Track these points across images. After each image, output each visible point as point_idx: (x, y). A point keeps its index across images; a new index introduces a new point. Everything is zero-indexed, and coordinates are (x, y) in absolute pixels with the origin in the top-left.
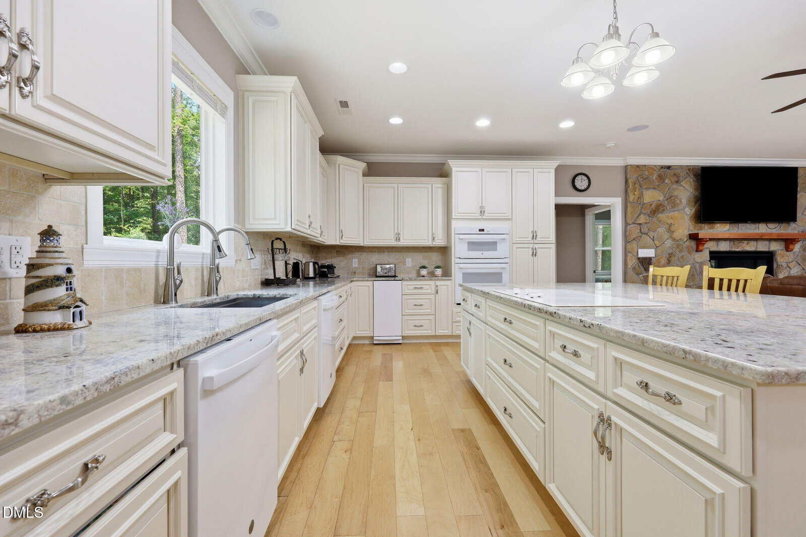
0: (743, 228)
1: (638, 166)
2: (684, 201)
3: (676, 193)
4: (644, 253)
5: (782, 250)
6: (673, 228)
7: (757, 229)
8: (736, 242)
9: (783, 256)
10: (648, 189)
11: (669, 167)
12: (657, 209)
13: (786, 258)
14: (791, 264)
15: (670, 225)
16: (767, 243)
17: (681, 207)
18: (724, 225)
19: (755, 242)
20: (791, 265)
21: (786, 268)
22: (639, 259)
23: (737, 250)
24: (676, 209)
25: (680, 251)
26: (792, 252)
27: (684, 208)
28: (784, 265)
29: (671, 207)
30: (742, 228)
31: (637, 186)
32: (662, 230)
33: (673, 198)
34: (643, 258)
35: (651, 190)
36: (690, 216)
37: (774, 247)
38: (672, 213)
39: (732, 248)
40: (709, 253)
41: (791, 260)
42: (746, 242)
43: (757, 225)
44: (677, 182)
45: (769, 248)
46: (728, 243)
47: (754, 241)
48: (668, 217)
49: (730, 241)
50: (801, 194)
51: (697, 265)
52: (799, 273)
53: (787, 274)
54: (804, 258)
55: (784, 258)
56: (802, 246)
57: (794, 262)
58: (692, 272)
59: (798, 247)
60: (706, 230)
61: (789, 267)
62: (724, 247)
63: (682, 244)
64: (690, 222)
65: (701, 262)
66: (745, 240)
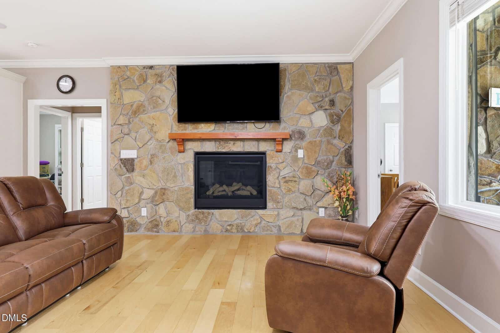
0: (230, 127)
1: (119, 67)
2: (167, 101)
3: (158, 93)
4: (127, 154)
5: (272, 150)
6: (155, 129)
7: (245, 129)
8: (222, 143)
9: (272, 157)
10: (127, 89)
11: (151, 67)
12: (138, 110)
13: (276, 159)
14: (281, 165)
15: (153, 126)
16: (255, 143)
17: (164, 107)
18: (209, 125)
19: (242, 142)
20: (280, 166)
21: (275, 169)
22: (121, 160)
23: (224, 150)
24: (158, 110)
25: (163, 152)
26: (283, 153)
27: (167, 108)
28: (274, 166)
29: (152, 107)
30: (228, 128)
31: (118, 86)
32: (144, 131)
33: (154, 98)
34: (125, 159)
35: (132, 91)
36: (173, 116)
37: (263, 147)
38: (154, 114)
39: (218, 148)
40: (193, 153)
41: (281, 161)
42: (232, 142)
43: (245, 124)
44: (160, 82)
45: (258, 148)
46: (213, 143)
47: (241, 141)
48: (149, 117)
49: (215, 141)
50: (292, 91)
51: (180, 166)
52: (291, 174)
53: (277, 176)
54: (295, 159)
55: (273, 159)
56: (294, 146)
57: (284, 163)
58: (173, 174)
59: (288, 147)
60: (190, 130)
61: (278, 168)
62: (209, 147)
63: (164, 145)
64: (173, 123)
65: (184, 163)
66: (231, 141)
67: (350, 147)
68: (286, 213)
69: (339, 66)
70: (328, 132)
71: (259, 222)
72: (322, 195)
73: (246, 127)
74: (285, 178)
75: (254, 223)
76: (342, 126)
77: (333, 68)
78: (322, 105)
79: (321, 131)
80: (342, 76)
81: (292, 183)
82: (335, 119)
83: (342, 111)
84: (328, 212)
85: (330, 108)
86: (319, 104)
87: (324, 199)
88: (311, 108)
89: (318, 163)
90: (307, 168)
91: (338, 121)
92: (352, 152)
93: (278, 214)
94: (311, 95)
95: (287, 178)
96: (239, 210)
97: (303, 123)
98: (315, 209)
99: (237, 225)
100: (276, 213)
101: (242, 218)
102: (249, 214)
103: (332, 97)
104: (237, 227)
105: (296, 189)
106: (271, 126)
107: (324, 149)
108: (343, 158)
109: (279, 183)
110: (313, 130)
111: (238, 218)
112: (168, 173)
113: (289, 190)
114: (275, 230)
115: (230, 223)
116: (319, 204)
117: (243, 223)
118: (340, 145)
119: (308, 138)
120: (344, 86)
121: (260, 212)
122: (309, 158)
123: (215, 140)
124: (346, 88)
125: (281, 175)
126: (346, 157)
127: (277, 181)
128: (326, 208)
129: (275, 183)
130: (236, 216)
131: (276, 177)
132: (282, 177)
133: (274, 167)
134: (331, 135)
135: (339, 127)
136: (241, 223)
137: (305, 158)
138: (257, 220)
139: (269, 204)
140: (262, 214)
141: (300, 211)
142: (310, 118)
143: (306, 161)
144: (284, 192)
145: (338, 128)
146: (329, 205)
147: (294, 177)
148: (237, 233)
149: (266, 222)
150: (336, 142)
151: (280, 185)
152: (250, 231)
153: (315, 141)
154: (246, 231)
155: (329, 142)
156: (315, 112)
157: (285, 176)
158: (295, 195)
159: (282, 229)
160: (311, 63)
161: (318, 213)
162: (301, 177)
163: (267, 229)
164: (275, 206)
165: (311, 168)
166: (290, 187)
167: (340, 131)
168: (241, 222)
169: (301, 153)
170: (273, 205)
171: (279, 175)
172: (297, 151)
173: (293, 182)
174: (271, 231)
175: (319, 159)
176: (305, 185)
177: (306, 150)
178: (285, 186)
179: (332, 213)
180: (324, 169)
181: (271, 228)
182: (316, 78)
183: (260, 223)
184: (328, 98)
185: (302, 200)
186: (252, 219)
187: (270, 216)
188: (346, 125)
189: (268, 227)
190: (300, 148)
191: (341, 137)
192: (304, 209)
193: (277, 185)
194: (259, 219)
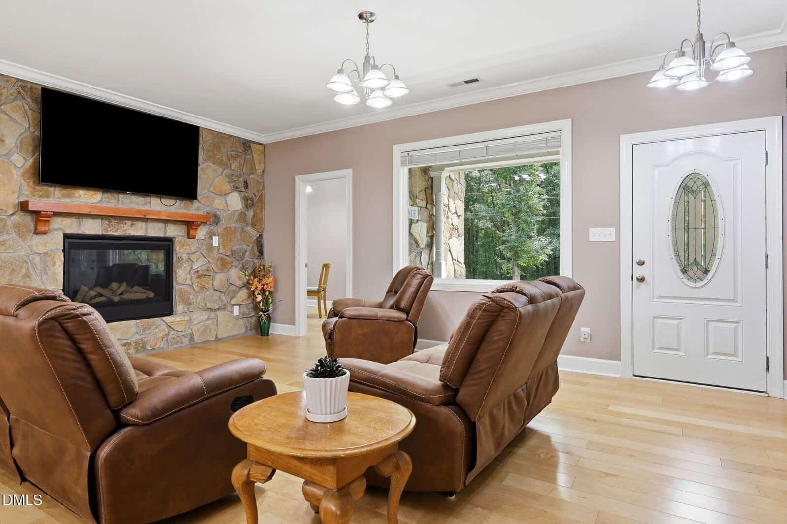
0: (125, 200)
2: (11, 142)
5: (182, 236)
7: (148, 204)
8: (114, 222)
9: (183, 246)
13: (188, 247)
14: (194, 255)
16: (161, 225)
17: (2, 151)
18: (92, 193)
19: (144, 223)
20: (193, 257)
21: (187, 261)
23: (116, 234)
26: (195, 240)
27: (10, 154)
28: (185, 257)
30: (122, 202)
36: (22, 170)
37: (172, 231)
39: (107, 230)
40: (62, 235)
41: (193, 250)
42: (129, 223)
43: (148, 198)
45: (165, 233)
46: (98, 222)
47: (142, 221)
49: (102, 219)
50: (207, 163)
51: (37, 258)
52: (204, 268)
53: (189, 269)
54: (210, 248)
55: (185, 247)
56: (208, 232)
57: (198, 253)
58: (24, 271)
59: (201, 233)
60: (58, 198)
61: (191, 260)
62: (92, 228)
63: (4, 219)
64: (23, 181)
65: (46, 253)
66: (128, 220)
67: (261, 236)
68: (199, 317)
69: (252, 145)
70: (242, 217)
71: (166, 333)
72: (236, 290)
73: (150, 203)
74: (197, 272)
75: (160, 335)
76: (255, 211)
77: (247, 145)
78: (237, 185)
79: (236, 216)
80: (255, 156)
81: (205, 278)
82: (248, 203)
83: (255, 195)
84: (242, 310)
85: (244, 190)
86: (234, 183)
87: (238, 295)
88: (227, 187)
89: (233, 253)
90: (222, 259)
91: (252, 206)
92: (262, 241)
93: (190, 319)
94: (226, 172)
95: (200, 273)
96: (139, 321)
97: (218, 204)
98: (229, 308)
99: (136, 342)
100: (187, 318)
101: (144, 331)
102: (154, 324)
103: (246, 177)
104: (136, 345)
105: (210, 285)
106: (182, 205)
107: (239, 237)
108: (256, 248)
109: (191, 279)
110: (229, 214)
111: (137, 333)
112: (13, 270)
113: (203, 287)
114: (186, 341)
115: (125, 341)
116: (233, 302)
117: (145, 337)
118: (253, 233)
119: (224, 222)
120: (257, 167)
121: (168, 319)
122: (224, 247)
123: (102, 217)
124: (259, 171)
125: (193, 269)
126: (258, 247)
127: (189, 276)
128: (239, 305)
129: (186, 279)
130: (134, 330)
131: (188, 272)
132: (195, 271)
133: (185, 259)
134: (245, 221)
135: (252, 213)
136: (142, 340)
137: (221, 247)
138: (164, 331)
139: (179, 307)
140: (172, 321)
141: (214, 313)
142: (226, 199)
143: (221, 251)
144: (197, 289)
145: (250, 214)
146: (243, 302)
147: (207, 270)
148: (136, 354)
149: (175, 332)
150: (249, 229)
151: (192, 283)
152: (155, 347)
153: (230, 227)
154: (149, 348)
155: (242, 228)
156: (231, 194)
157: (198, 270)
158: (210, 293)
159: (195, 338)
160: (227, 135)
161: (232, 312)
162: (216, 271)
163: (176, 341)
164: (186, 309)
165: (226, 259)
166: (203, 283)
167: (254, 216)
168: (142, 336)
169: (216, 241)
170: (183, 308)
171: (192, 268)
172: (212, 239)
173: (207, 277)
174: (182, 343)
175: (235, 248)
176: (219, 279)
177: (222, 237)
178: (198, 282)
179: (246, 310)
180: (238, 260)
181: (181, 338)
182: (232, 153)
183: (168, 335)
184: (242, 178)
185: (217, 298)
186: (157, 330)
187: (180, 322)
188: (258, 211)
189: (178, 338)
190: (215, 235)
191: (253, 225)
192: (219, 309)
193: (189, 282)
194: (166, 329)
